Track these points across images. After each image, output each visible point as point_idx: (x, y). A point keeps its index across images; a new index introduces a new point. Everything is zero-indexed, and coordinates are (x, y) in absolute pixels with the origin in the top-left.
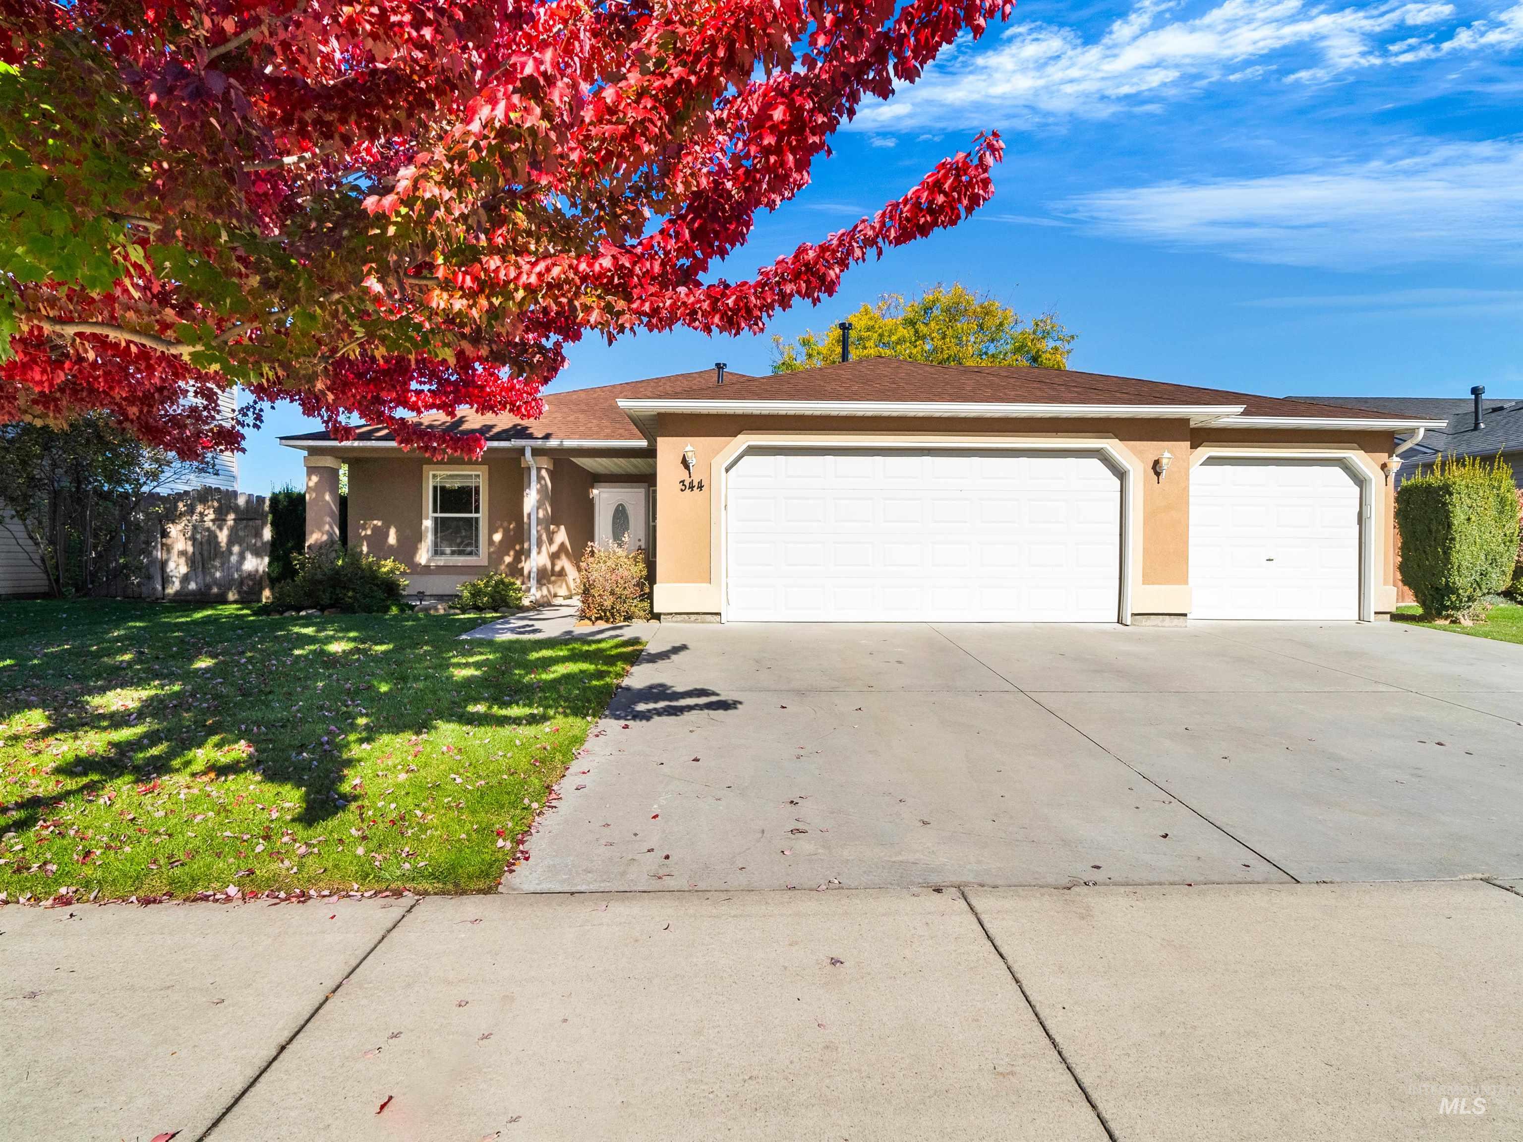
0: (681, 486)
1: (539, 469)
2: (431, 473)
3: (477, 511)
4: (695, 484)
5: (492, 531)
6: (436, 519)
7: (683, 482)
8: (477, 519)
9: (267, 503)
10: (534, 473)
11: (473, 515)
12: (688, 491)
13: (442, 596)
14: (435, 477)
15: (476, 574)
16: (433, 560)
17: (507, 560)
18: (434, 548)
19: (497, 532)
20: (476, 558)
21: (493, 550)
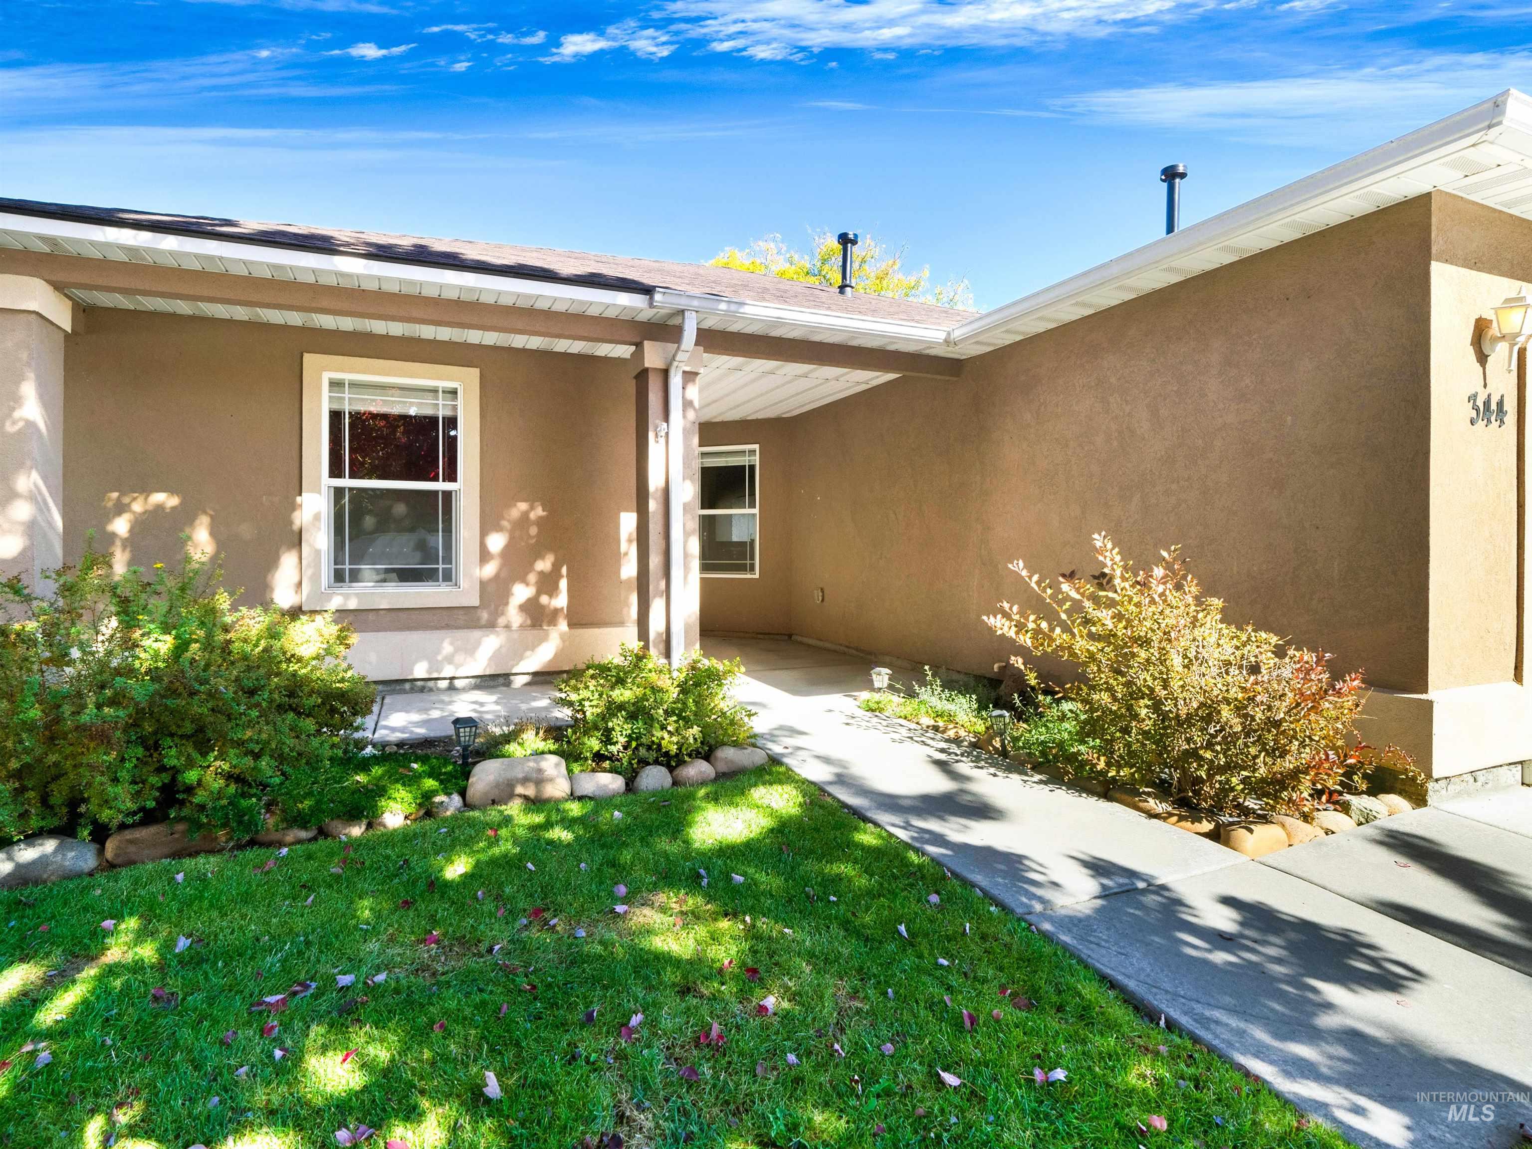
0: (1470, 410)
2: (326, 376)
3: (451, 476)
4: (1494, 405)
5: (487, 525)
6: (339, 492)
7: (1474, 397)
8: (448, 495)
10: (676, 383)
11: (440, 486)
12: (1481, 425)
14: (336, 385)
15: (447, 627)
16: (329, 598)
17: (521, 593)
18: (333, 567)
19: (499, 529)
20: (448, 589)
21: (490, 569)
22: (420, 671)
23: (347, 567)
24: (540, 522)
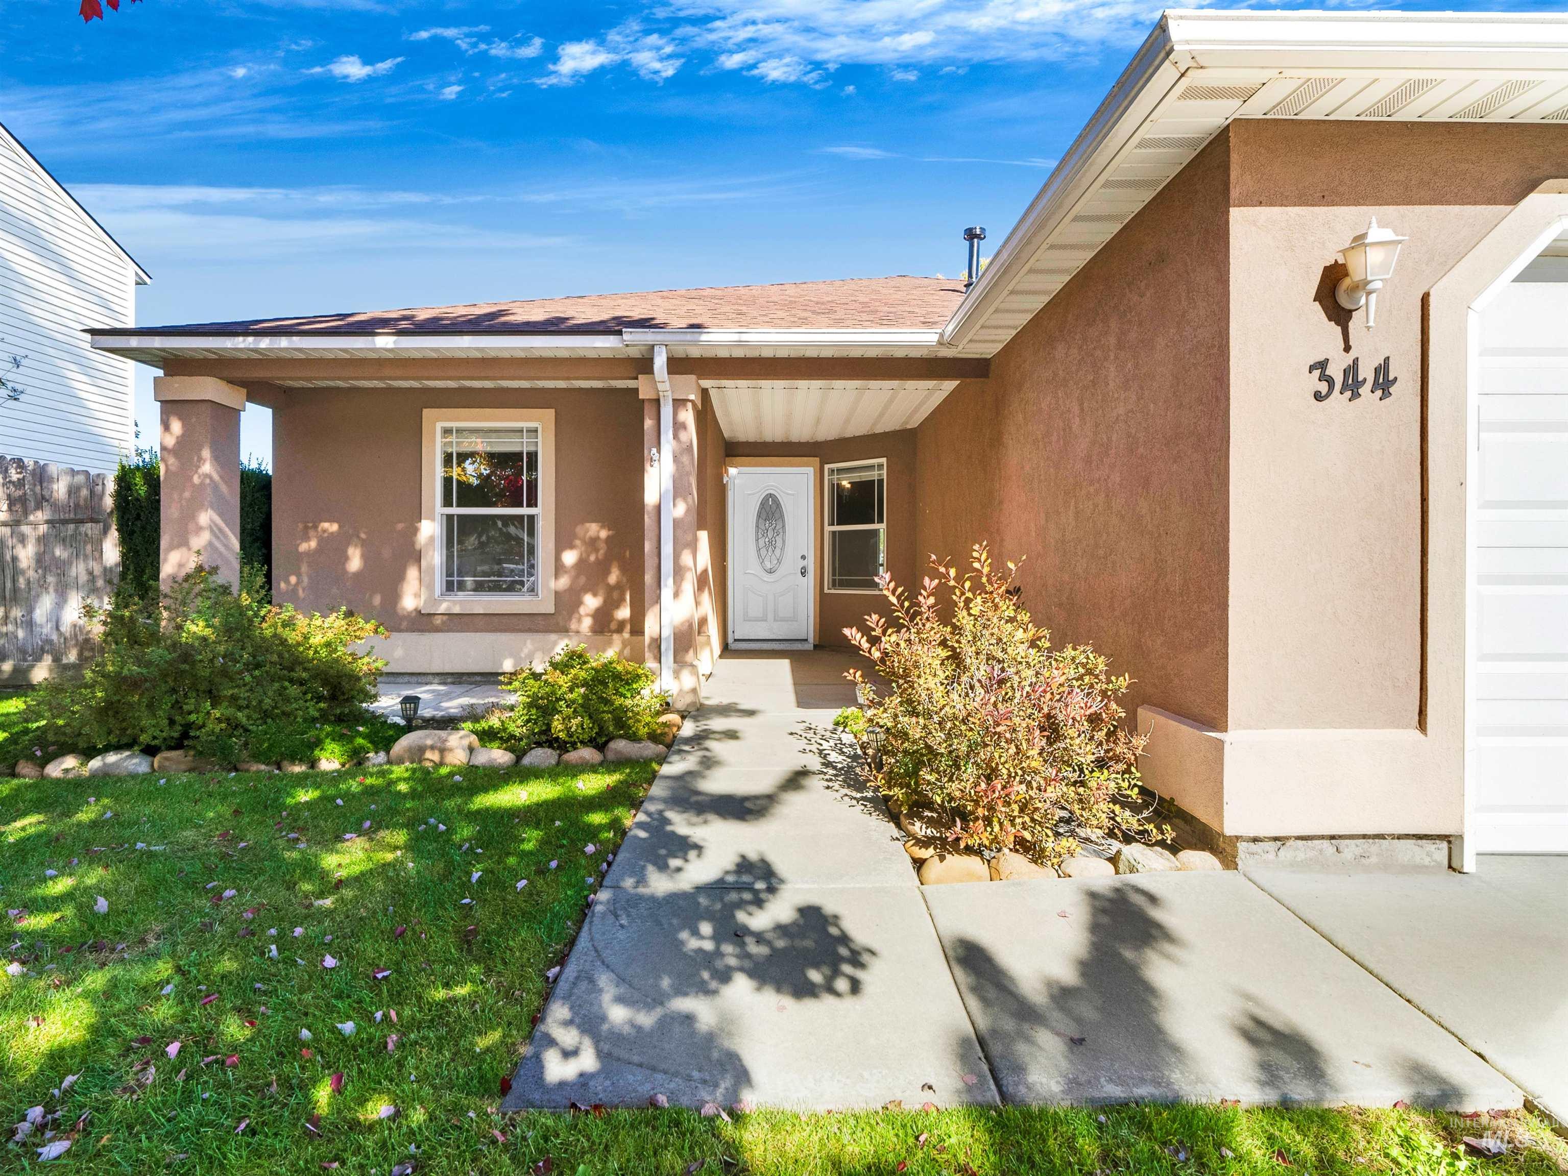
0: (1314, 382)
1: (679, 403)
2: (439, 426)
3: (532, 502)
4: (1366, 372)
5: (563, 542)
6: (450, 518)
7: (1322, 365)
8: (531, 518)
9: (111, 486)
10: (667, 411)
11: (524, 511)
12: (1338, 399)
13: (460, 675)
14: (447, 432)
15: (529, 630)
16: (441, 602)
17: (591, 602)
18: (445, 578)
19: (572, 547)
20: (530, 598)
21: (564, 582)
22: (508, 666)
23: (455, 579)
24: (608, 540)
